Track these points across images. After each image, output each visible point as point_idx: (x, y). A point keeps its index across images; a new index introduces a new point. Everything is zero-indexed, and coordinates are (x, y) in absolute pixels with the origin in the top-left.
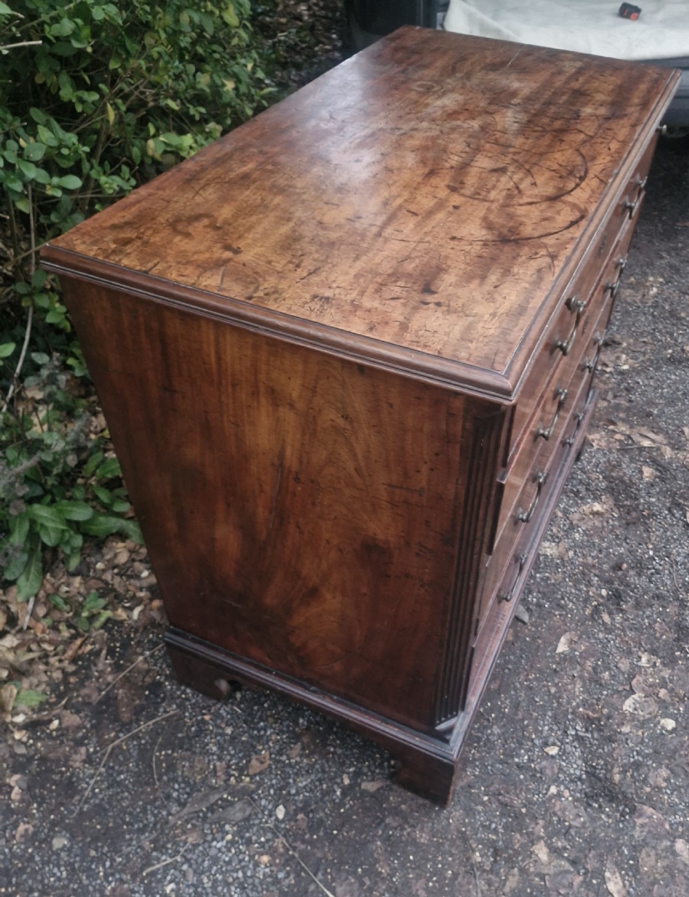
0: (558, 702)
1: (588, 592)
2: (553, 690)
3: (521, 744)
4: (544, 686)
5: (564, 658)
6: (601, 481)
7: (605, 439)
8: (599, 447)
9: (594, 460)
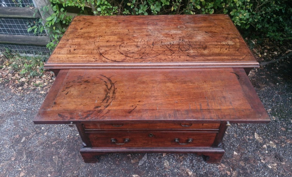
3: (104, 173)
4: (121, 175)
6: (203, 172)
7: (224, 169)
8: (219, 168)
9: (211, 168)
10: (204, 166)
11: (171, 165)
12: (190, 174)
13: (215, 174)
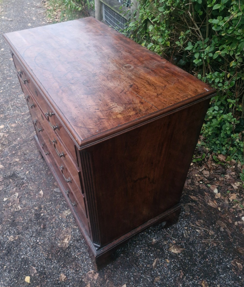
0: (33, 182)
1: (47, 211)
2: (36, 183)
5: (39, 191)
6: (75, 254)
7: (91, 279)
8: (89, 272)
9: (86, 263)
10: (83, 253)
11: (67, 217)
12: (65, 242)
13: (79, 270)
